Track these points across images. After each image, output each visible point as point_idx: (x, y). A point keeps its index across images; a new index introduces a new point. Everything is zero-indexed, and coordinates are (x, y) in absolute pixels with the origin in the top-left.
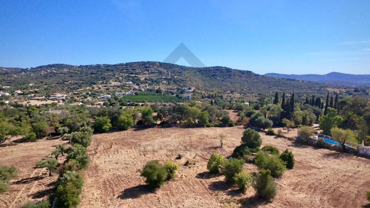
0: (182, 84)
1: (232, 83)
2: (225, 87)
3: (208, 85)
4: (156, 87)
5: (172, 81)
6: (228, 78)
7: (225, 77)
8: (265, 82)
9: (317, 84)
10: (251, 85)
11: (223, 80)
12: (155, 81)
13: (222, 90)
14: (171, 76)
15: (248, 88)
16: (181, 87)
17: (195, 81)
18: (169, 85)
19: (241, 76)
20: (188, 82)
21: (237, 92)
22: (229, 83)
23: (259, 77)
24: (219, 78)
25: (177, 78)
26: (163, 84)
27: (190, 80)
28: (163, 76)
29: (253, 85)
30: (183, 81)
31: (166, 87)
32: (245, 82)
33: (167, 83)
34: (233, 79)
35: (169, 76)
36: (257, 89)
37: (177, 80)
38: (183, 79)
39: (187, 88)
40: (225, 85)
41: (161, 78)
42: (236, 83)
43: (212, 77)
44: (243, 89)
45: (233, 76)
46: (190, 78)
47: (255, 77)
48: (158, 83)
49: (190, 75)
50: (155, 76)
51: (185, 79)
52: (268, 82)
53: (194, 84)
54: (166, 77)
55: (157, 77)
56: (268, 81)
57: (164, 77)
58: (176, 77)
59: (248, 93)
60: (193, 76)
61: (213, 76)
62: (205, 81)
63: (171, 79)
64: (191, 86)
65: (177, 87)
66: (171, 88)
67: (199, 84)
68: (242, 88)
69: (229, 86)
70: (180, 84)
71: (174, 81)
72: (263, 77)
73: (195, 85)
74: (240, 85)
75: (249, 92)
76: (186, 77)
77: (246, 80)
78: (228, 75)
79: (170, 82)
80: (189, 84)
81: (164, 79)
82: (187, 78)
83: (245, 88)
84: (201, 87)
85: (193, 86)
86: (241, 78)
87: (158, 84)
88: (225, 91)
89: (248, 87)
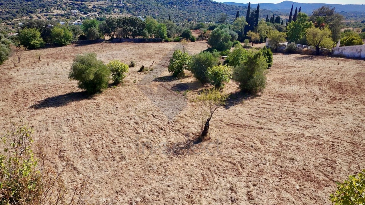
0: (136, 13)
1: (190, 12)
2: (183, 16)
3: (164, 13)
4: (106, 16)
5: (125, 10)
6: (186, 5)
7: (182, 5)
8: (223, 10)
9: (272, 12)
10: (209, 13)
11: (180, 8)
12: (106, 10)
13: (179, 19)
14: (123, 4)
15: (206, 17)
16: (135, 15)
17: (150, 9)
18: (122, 14)
19: (198, 4)
20: (142, 10)
21: (195, 20)
22: (186, 12)
23: (217, 5)
24: (176, 6)
25: (130, 5)
26: (115, 12)
27: (145, 8)
28: (113, 4)
29: (211, 13)
30: (136, 9)
31: (118, 16)
32: (202, 11)
33: (120, 11)
34: (190, 6)
35: (120, 4)
36: (215, 18)
37: (130, 8)
38: (137, 6)
39: (142, 17)
40: (182, 13)
41: (112, 6)
42: (193, 12)
43: (168, 5)
44: (200, 18)
45: (190, 4)
46: (144, 6)
47: (212, 5)
48: (109, 11)
49: (144, 2)
50: (105, 3)
51: (140, 7)
52: (225, 10)
53: (149, 13)
54: (117, 5)
55: (108, 5)
56: (226, 8)
57: (115, 5)
58: (128, 5)
59: (206, 22)
60: (148, 3)
61: (169, 3)
62: (161, 9)
63: (123, 7)
64: (146, 14)
65: (131, 16)
66: (124, 17)
67: (155, 13)
68: (200, 16)
69: (187, 14)
70: (134, 13)
71: (127, 9)
72: (221, 5)
73: (151, 13)
74: (197, 13)
75: (207, 20)
76: (140, 4)
77: (203, 8)
78: (186, 3)
79: (123, 10)
80: (144, 13)
81: (115, 7)
82: (141, 6)
83: (203, 16)
84: (158, 16)
85: (149, 15)
86: (198, 6)
87: (109, 13)
88: (183, 20)
89: (206, 15)
